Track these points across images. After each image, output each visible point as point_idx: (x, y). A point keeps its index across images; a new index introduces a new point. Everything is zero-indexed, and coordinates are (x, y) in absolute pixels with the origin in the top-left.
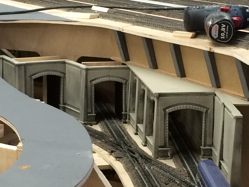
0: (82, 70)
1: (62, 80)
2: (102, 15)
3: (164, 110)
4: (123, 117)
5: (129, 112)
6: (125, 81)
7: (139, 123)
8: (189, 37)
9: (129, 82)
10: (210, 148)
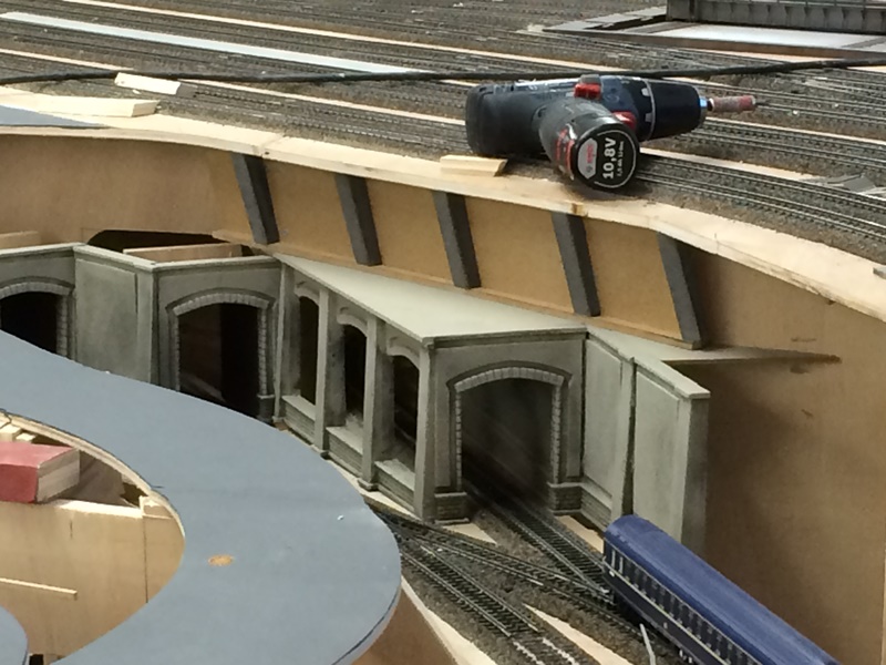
0: (139, 276)
1: (64, 306)
2: (167, 105)
3: (450, 384)
4: (263, 409)
5: (282, 394)
6: (267, 302)
7: (331, 425)
8: (489, 173)
9: (278, 305)
10: (576, 484)
